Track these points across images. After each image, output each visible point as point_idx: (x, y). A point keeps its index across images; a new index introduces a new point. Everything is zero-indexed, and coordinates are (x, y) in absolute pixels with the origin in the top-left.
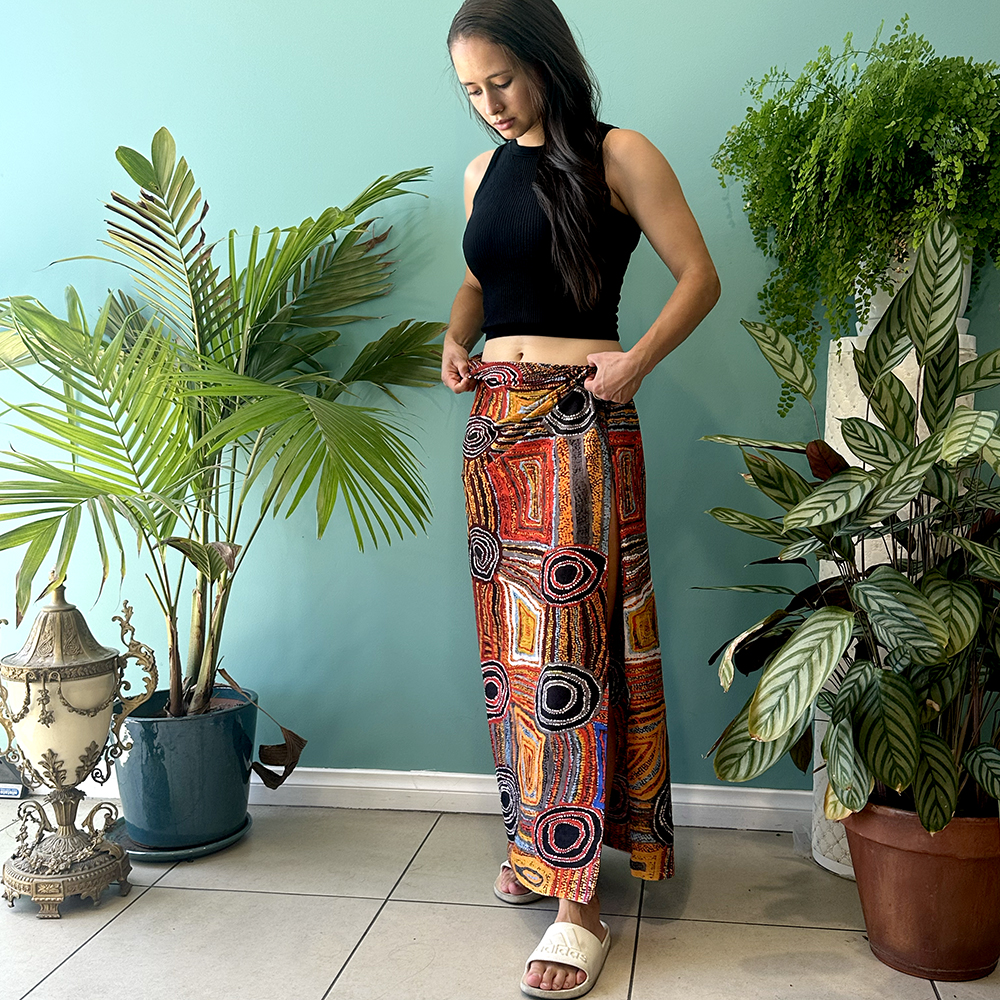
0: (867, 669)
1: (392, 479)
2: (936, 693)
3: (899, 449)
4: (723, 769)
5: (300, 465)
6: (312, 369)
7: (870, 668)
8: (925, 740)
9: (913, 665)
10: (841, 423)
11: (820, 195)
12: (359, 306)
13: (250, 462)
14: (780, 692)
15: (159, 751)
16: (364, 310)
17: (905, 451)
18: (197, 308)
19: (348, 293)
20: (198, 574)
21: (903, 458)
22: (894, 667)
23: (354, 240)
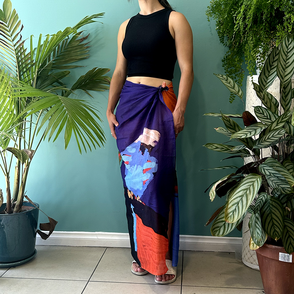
0: (265, 195)
1: (92, 127)
2: (289, 204)
3: (275, 117)
4: (214, 232)
5: (58, 122)
6: (60, 85)
7: (266, 195)
8: (285, 221)
9: (282, 194)
10: (254, 108)
11: (244, 25)
12: (77, 62)
13: (38, 119)
14: (236, 205)
15: (3, 226)
16: (79, 64)
17: (277, 117)
18: (18, 63)
19: (73, 57)
20: (17, 160)
21: (276, 119)
22: (275, 195)
23: (76, 38)
